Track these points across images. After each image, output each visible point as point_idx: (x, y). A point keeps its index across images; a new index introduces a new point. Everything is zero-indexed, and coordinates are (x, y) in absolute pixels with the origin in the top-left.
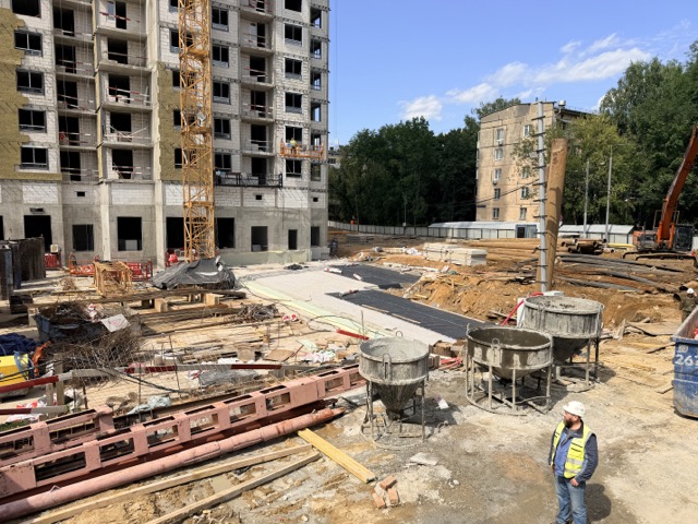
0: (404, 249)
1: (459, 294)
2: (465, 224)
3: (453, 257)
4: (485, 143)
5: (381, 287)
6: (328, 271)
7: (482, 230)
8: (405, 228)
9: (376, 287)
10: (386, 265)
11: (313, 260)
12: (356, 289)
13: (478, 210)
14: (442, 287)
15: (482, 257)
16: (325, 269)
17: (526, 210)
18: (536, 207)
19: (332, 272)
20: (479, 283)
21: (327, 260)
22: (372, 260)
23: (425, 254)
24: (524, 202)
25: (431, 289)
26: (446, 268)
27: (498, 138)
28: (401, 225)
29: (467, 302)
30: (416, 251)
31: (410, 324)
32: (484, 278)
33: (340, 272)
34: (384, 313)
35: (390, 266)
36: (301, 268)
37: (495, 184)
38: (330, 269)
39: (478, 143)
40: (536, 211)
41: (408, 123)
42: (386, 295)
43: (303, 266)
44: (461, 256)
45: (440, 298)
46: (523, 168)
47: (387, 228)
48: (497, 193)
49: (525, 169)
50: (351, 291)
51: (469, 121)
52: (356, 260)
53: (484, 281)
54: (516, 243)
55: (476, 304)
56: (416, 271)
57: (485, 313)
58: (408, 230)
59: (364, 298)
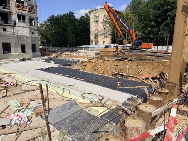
0: (70, 53)
1: (97, 66)
2: (87, 46)
3: (89, 54)
4: (92, 20)
5: (63, 65)
9: (61, 66)
10: (64, 58)
11: (33, 57)
12: (52, 66)
13: (91, 42)
14: (90, 63)
15: (98, 54)
16: (38, 60)
17: (105, 42)
18: (108, 41)
19: (41, 61)
20: (103, 62)
21: (40, 57)
22: (58, 57)
23: (78, 54)
24: (105, 39)
25: (85, 65)
26: (86, 58)
27: (96, 19)
28: (67, 47)
29: (102, 69)
30: (74, 53)
31: (81, 81)
32: (105, 60)
33: (44, 60)
34: (66, 76)
35: (65, 58)
36: (27, 60)
37: (96, 34)
38: (40, 60)
39: (90, 21)
40: (108, 42)
41: (67, 13)
42: (66, 68)
43: (28, 59)
44: (91, 54)
45: (90, 68)
46: (104, 29)
47: (62, 48)
48: (96, 37)
49: (105, 29)
50: (49, 67)
51: (86, 15)
52: (51, 57)
53: (105, 61)
54: (107, 50)
55: (106, 70)
56: (76, 60)
57: (111, 73)
58: (70, 48)
59: (55, 70)
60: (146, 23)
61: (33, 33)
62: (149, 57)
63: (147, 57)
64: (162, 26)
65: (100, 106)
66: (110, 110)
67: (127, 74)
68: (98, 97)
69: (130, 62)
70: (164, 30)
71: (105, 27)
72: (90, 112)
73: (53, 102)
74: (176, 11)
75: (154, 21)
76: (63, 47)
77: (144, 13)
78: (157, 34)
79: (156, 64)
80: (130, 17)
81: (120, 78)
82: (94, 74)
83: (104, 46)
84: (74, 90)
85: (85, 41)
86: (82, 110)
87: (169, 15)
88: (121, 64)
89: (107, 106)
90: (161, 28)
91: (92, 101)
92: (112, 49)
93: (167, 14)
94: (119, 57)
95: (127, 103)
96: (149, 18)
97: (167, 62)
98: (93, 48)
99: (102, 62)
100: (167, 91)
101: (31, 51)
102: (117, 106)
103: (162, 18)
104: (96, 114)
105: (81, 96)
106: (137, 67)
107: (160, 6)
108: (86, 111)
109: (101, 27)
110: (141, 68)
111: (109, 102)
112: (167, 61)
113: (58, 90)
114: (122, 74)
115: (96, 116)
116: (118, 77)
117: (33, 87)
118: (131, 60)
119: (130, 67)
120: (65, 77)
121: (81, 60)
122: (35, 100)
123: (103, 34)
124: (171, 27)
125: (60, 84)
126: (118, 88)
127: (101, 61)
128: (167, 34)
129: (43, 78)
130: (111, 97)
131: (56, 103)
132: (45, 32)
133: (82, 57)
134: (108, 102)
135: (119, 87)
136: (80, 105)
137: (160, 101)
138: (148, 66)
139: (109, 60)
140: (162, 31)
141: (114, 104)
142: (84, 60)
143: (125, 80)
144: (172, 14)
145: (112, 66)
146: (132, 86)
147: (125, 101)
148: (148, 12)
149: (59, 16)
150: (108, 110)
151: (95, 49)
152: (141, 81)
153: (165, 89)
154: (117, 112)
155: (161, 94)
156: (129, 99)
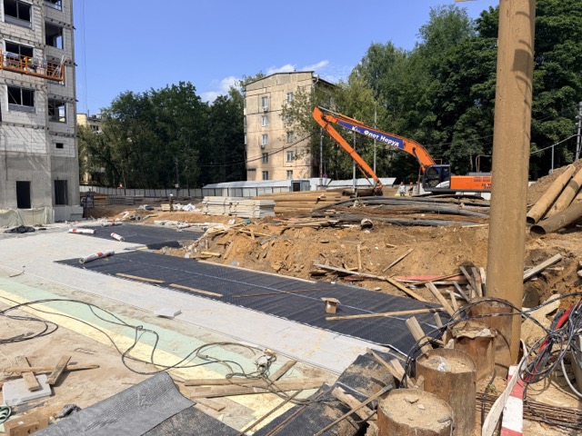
0: (180, 206)
1: (264, 247)
2: (238, 184)
3: (239, 209)
4: (251, 108)
5: (150, 247)
6: (74, 232)
7: (257, 188)
8: (178, 189)
9: (144, 248)
10: (157, 223)
11: (58, 222)
12: (111, 251)
13: (248, 173)
14: (240, 239)
15: (270, 207)
16: (71, 230)
17: (292, 171)
18: (301, 169)
19: (81, 233)
20: (283, 232)
21: (79, 221)
22: (139, 218)
23: (205, 209)
24: (289, 164)
25: (224, 243)
26: (232, 222)
27: (263, 105)
28: (174, 188)
29: (276, 255)
30: (193, 207)
31: (205, 299)
32: (289, 225)
33: (92, 231)
34: (155, 284)
35: (163, 224)
36: (34, 230)
37: (263, 148)
38: (78, 231)
39: (245, 110)
40: (301, 173)
41: (174, 87)
42: (158, 256)
43: (37, 228)
44: (248, 208)
45: (238, 253)
46: (288, 133)
47: (158, 191)
48: (265, 157)
49: (290, 133)
50: (100, 254)
51: (234, 93)
52: (118, 219)
53: (289, 228)
54: (297, 195)
55: (290, 258)
56: (196, 227)
57: (305, 269)
58: (181, 191)
59: (122, 262)
60: (412, 115)
61: (60, 146)
62: (423, 215)
63: (416, 215)
64: (459, 125)
65: (261, 390)
66: (293, 405)
67: (356, 270)
68: (258, 356)
69: (367, 231)
70: (465, 137)
71: (290, 128)
72: (220, 418)
73: (92, 380)
74: (494, 83)
75: (435, 111)
76: (161, 188)
77: (403, 87)
78: (445, 148)
79: (447, 238)
80: (362, 99)
81: (336, 285)
82: (252, 273)
83: (289, 184)
84: (174, 333)
85: (229, 171)
86: (191, 411)
87: (475, 93)
88: (339, 237)
89: (283, 389)
90: (455, 130)
91: (235, 371)
92: (312, 192)
93: (470, 90)
94: (331, 217)
95: (355, 376)
96: (418, 100)
97: (478, 231)
98: (255, 190)
99: (279, 232)
100: (486, 332)
101: (49, 201)
102: (321, 387)
103: (456, 102)
104: (242, 423)
105: (194, 354)
106: (388, 247)
107: (447, 67)
108: (209, 412)
109: (278, 127)
110: (400, 252)
111: (295, 375)
112: (478, 228)
113: (117, 334)
114: (341, 269)
115: (242, 430)
116: (328, 280)
117: (30, 326)
118: (368, 226)
119: (365, 247)
120: (151, 287)
121: (212, 227)
122: (24, 375)
123: (284, 148)
124: (483, 129)
125: (130, 310)
126: (328, 319)
127: (277, 230)
128: (474, 149)
129: (73, 293)
130: (299, 355)
131: (99, 385)
132: (103, 145)
133: (218, 219)
134: (288, 373)
135: (331, 315)
136: (189, 388)
137: (464, 375)
138: (420, 245)
139: (301, 227)
140: (458, 138)
141: (312, 380)
142: (221, 227)
143: (350, 289)
144: (485, 89)
145: (311, 246)
146: (374, 311)
147: (350, 368)
148: (415, 83)
149: (150, 94)
150: (289, 406)
151: (260, 192)
152: (401, 295)
153: (476, 325)
154: (320, 411)
155: (465, 343)
156: (361, 360)
